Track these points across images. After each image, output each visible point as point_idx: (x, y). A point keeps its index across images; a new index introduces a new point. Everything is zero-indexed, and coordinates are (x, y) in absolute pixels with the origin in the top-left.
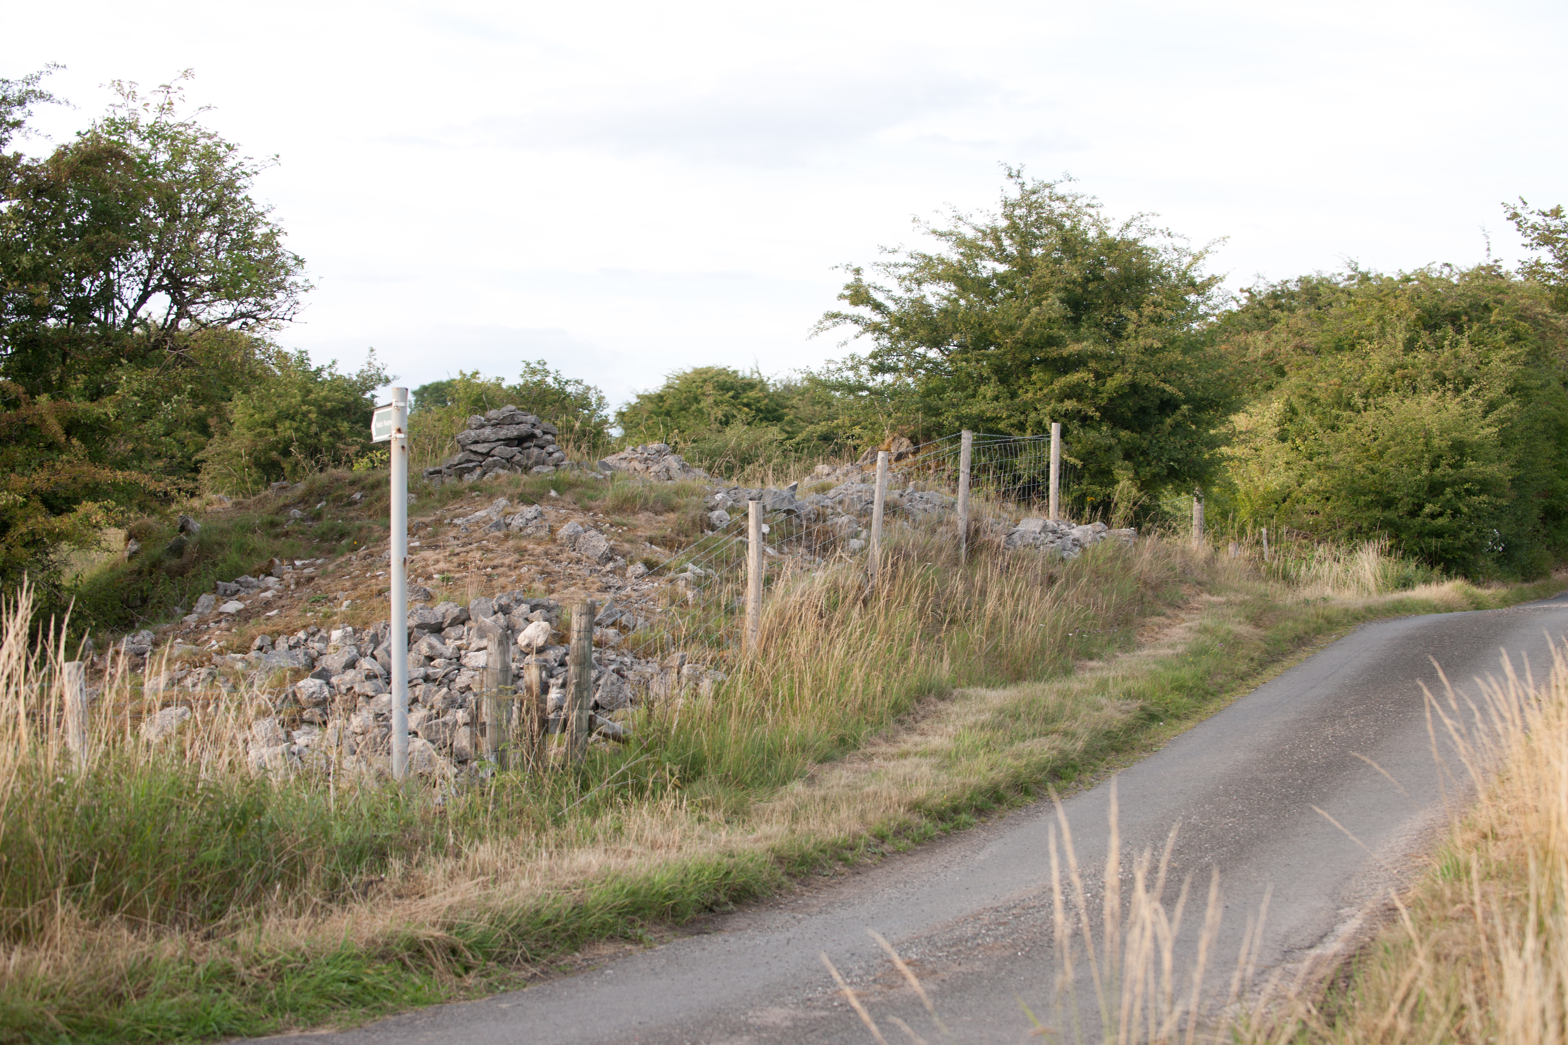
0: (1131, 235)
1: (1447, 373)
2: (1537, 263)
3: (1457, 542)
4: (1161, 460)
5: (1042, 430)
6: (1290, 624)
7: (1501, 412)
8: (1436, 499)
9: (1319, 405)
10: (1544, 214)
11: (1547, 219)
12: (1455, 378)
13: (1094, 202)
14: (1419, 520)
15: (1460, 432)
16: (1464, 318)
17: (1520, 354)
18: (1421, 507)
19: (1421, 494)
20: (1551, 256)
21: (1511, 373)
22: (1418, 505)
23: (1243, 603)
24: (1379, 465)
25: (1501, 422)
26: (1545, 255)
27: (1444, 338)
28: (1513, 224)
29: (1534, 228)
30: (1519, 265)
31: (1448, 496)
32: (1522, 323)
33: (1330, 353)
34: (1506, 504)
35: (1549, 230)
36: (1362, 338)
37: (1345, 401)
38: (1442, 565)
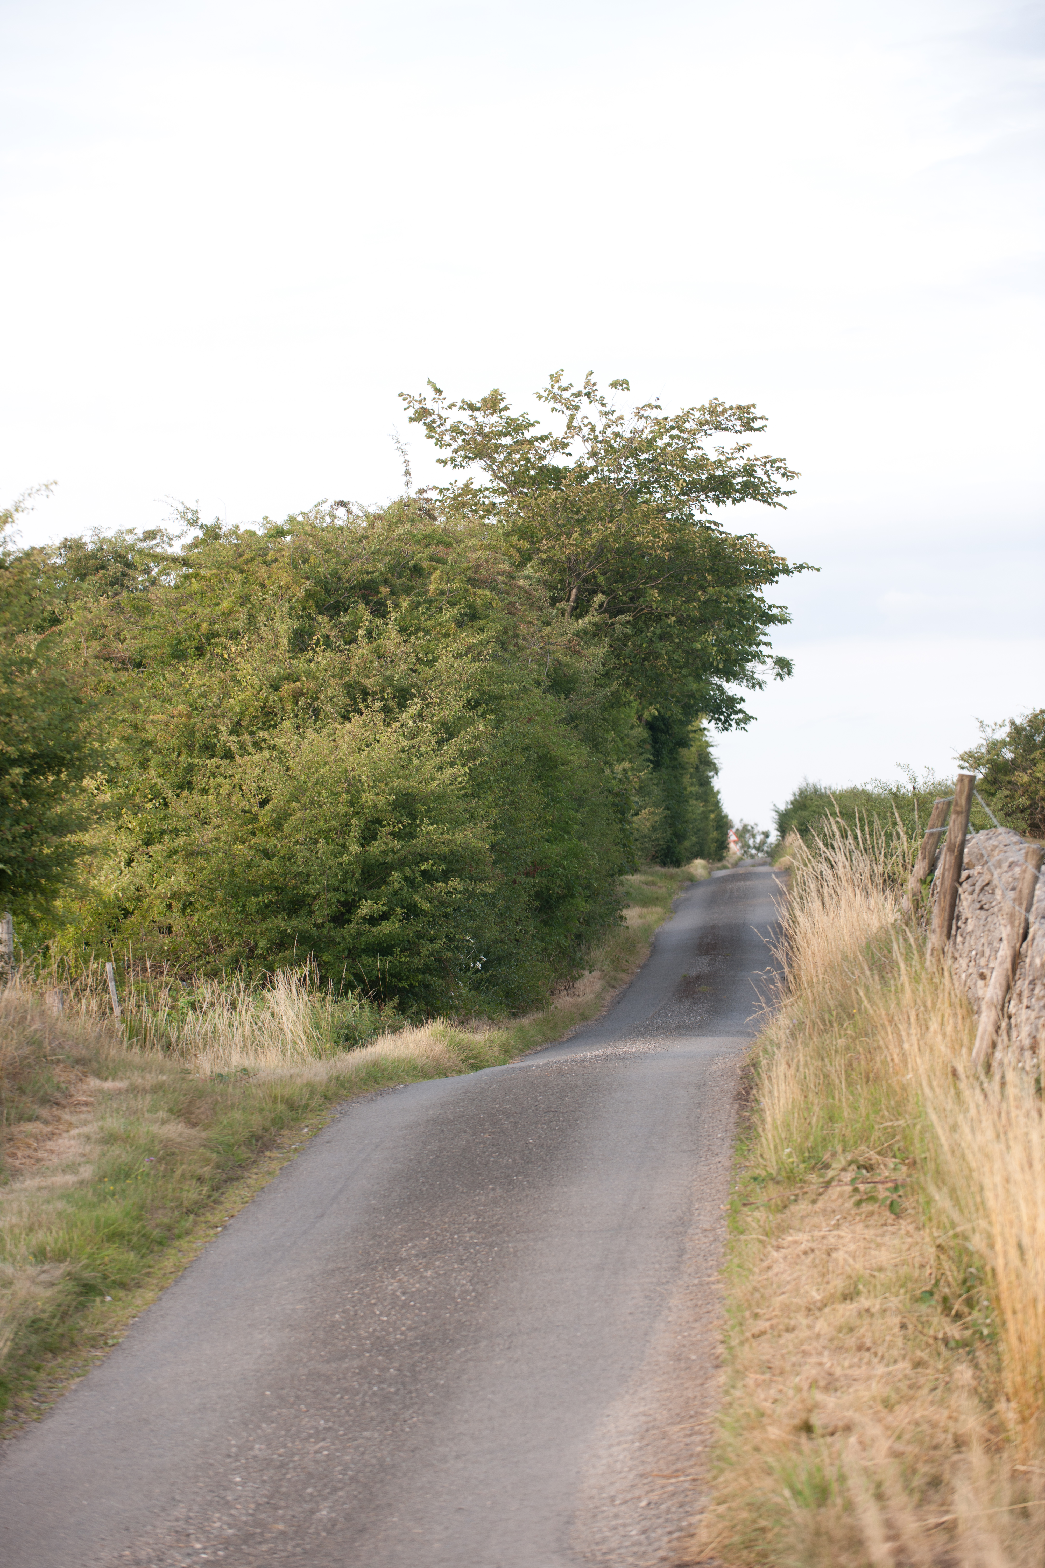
1: (367, 682)
2: (467, 489)
3: (416, 960)
7: (462, 741)
8: (375, 892)
10: (472, 407)
11: (477, 414)
12: (382, 691)
14: (352, 928)
15: (406, 778)
16: (384, 590)
17: (485, 643)
18: (350, 906)
19: (348, 886)
21: (472, 675)
22: (345, 904)
24: (276, 843)
25: (473, 754)
27: (355, 625)
29: (456, 430)
31: (397, 885)
32: (479, 591)
33: (164, 664)
34: (491, 891)
35: (481, 432)
36: (218, 636)
37: (199, 740)
38: (396, 999)
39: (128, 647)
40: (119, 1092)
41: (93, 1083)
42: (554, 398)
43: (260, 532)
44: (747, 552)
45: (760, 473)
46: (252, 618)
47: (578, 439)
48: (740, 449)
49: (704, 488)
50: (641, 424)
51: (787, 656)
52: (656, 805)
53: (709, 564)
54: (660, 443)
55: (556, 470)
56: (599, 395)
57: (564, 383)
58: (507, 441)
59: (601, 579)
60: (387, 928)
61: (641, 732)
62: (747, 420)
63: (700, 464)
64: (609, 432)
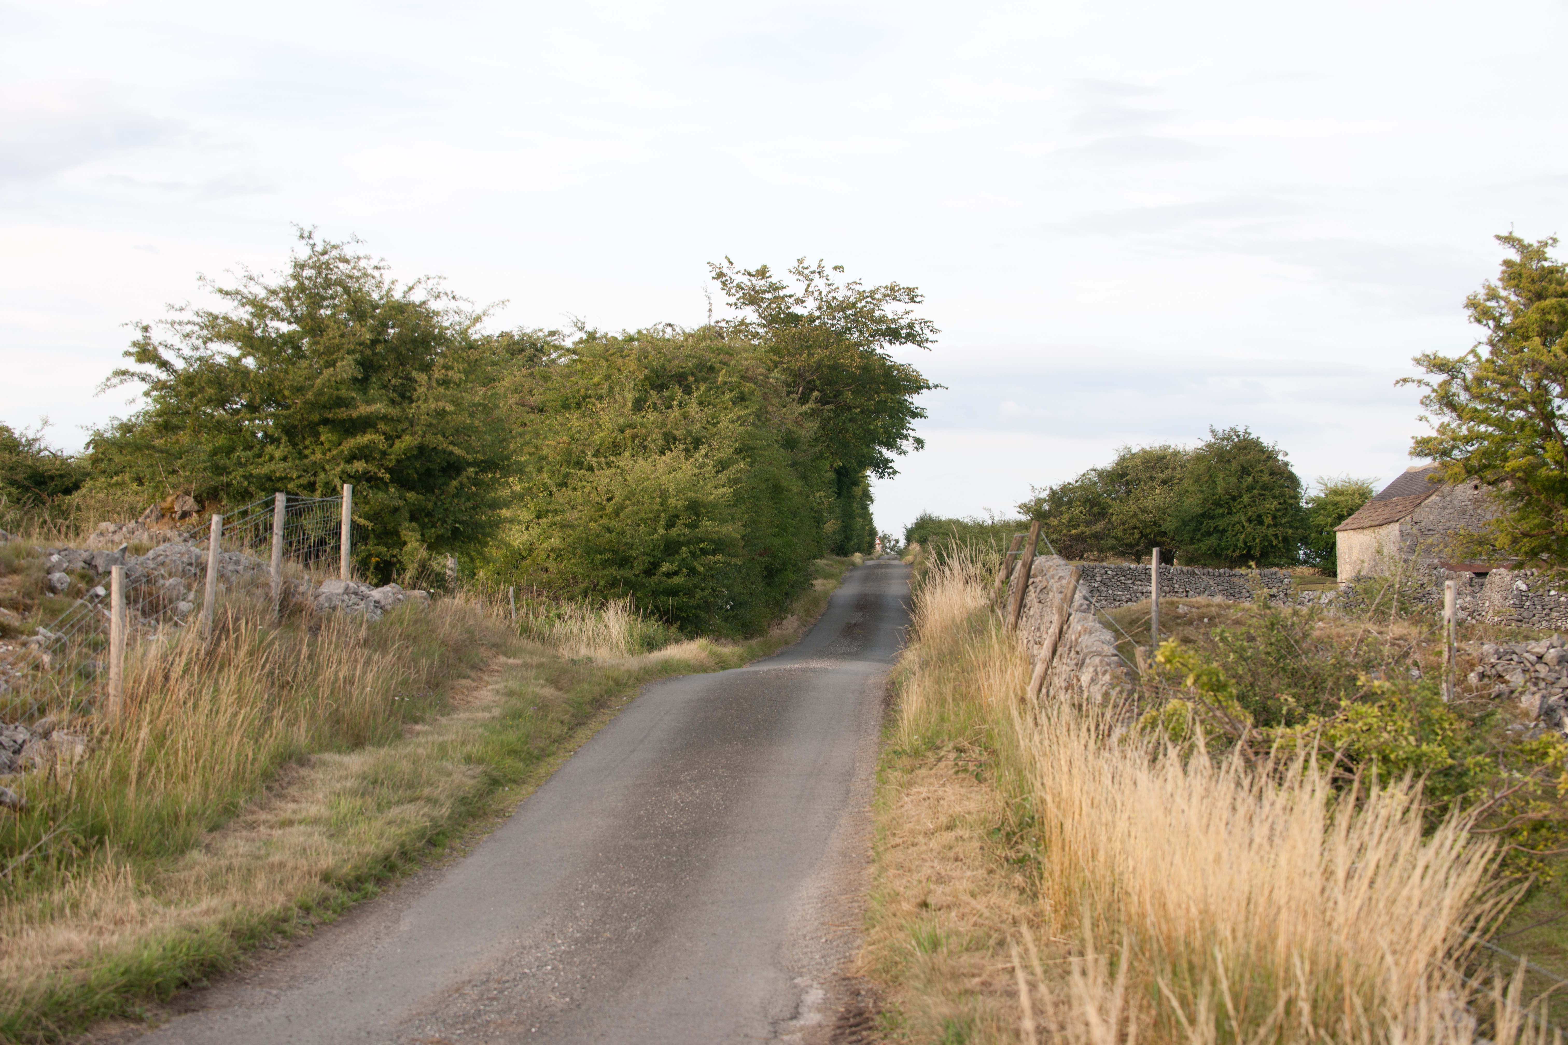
0: (416, 297)
1: (676, 433)
2: (742, 322)
3: (692, 600)
4: (445, 522)
5: (333, 491)
6: (585, 686)
7: (730, 472)
8: (671, 558)
10: (750, 274)
11: (752, 278)
12: (685, 439)
13: (381, 264)
14: (655, 578)
15: (695, 492)
16: (691, 379)
17: (749, 415)
18: (655, 565)
19: (656, 553)
20: (756, 315)
21: (739, 434)
22: (652, 564)
23: (540, 666)
24: (615, 524)
25: (736, 481)
26: (750, 315)
27: (672, 398)
28: (718, 284)
29: (739, 287)
31: (684, 555)
32: (747, 384)
33: (556, 411)
34: (740, 563)
35: (754, 290)
36: (590, 397)
37: (574, 459)
38: (679, 623)
39: (536, 399)
40: (517, 666)
41: (502, 659)
42: (799, 273)
43: (620, 338)
44: (906, 374)
45: (917, 328)
46: (611, 389)
47: (811, 299)
48: (907, 313)
49: (884, 334)
50: (849, 293)
51: (922, 438)
52: (837, 519)
53: (882, 379)
54: (859, 305)
55: (796, 316)
56: (825, 273)
57: (805, 265)
58: (768, 296)
59: (818, 382)
60: (677, 580)
61: (831, 475)
62: (912, 296)
63: (882, 320)
64: (830, 296)
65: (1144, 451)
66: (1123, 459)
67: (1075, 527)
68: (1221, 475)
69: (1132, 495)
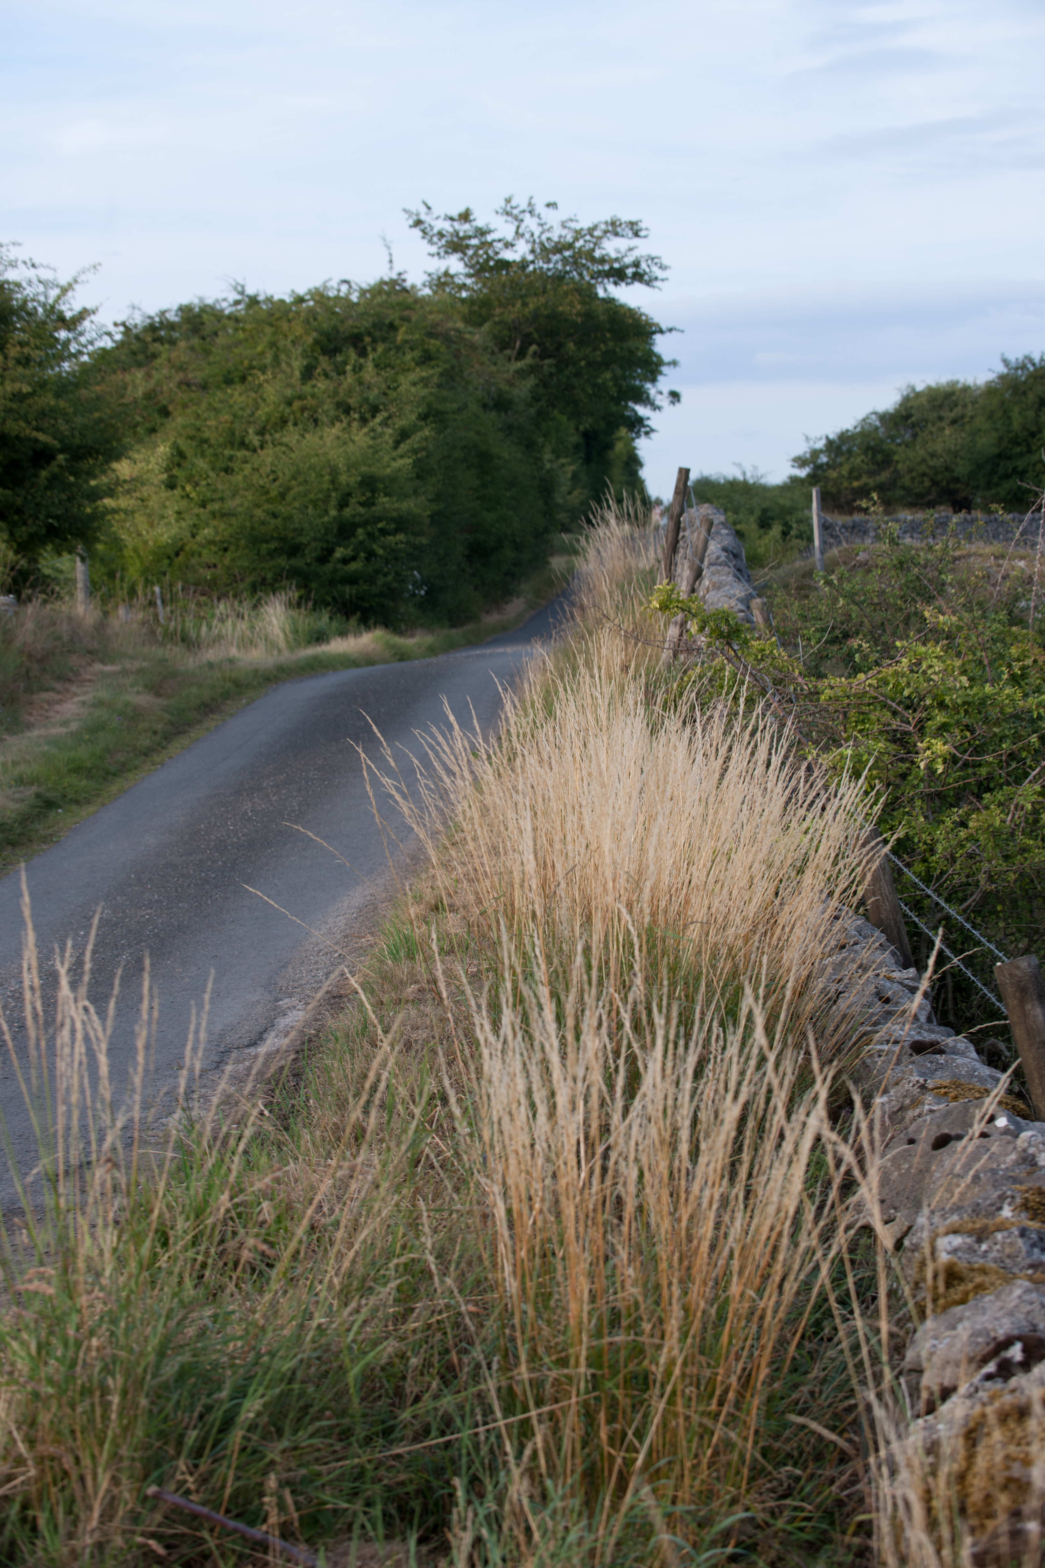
1: (351, 402)
2: (446, 274)
3: (374, 588)
4: (38, 518)
6: (194, 690)
7: (415, 441)
8: (347, 542)
9: (210, 446)
10: (452, 219)
11: (455, 223)
12: (361, 407)
14: (329, 567)
15: (370, 466)
16: (367, 339)
17: (432, 376)
18: (331, 551)
19: (330, 537)
20: (461, 264)
21: (424, 398)
22: (327, 549)
23: (141, 671)
24: (282, 509)
25: (415, 451)
26: (455, 265)
27: (345, 363)
28: (417, 232)
29: (441, 235)
30: (426, 278)
31: (361, 538)
32: (432, 341)
33: (218, 387)
34: (426, 542)
35: (457, 236)
36: (253, 368)
37: (238, 439)
38: (359, 614)
39: (196, 376)
40: (115, 673)
41: (98, 667)
42: (508, 214)
43: (288, 299)
44: (636, 318)
45: (644, 266)
46: (276, 357)
48: (631, 249)
49: (607, 275)
50: (564, 232)
51: (676, 390)
53: (608, 326)
54: (578, 244)
55: (507, 262)
56: (537, 212)
57: (514, 203)
58: (475, 241)
59: (535, 335)
60: (353, 566)
61: (577, 439)
62: (635, 230)
63: (602, 260)
64: (544, 238)
65: (929, 388)
66: (906, 399)
67: (857, 478)
68: (1017, 409)
69: (919, 439)
